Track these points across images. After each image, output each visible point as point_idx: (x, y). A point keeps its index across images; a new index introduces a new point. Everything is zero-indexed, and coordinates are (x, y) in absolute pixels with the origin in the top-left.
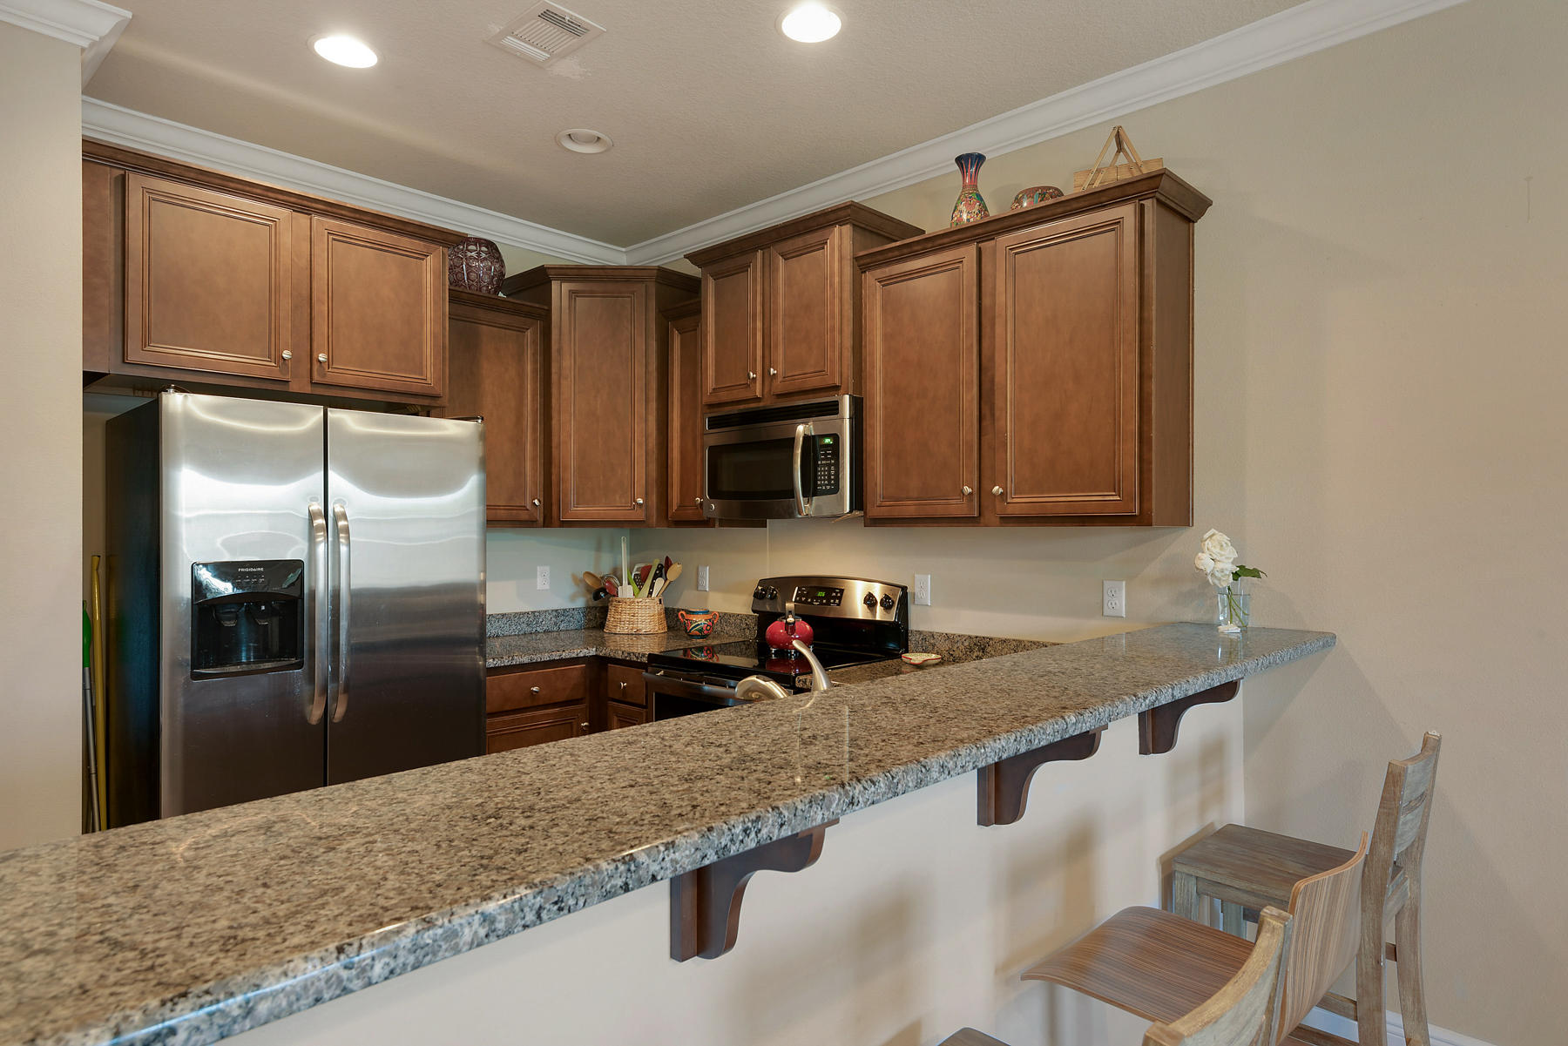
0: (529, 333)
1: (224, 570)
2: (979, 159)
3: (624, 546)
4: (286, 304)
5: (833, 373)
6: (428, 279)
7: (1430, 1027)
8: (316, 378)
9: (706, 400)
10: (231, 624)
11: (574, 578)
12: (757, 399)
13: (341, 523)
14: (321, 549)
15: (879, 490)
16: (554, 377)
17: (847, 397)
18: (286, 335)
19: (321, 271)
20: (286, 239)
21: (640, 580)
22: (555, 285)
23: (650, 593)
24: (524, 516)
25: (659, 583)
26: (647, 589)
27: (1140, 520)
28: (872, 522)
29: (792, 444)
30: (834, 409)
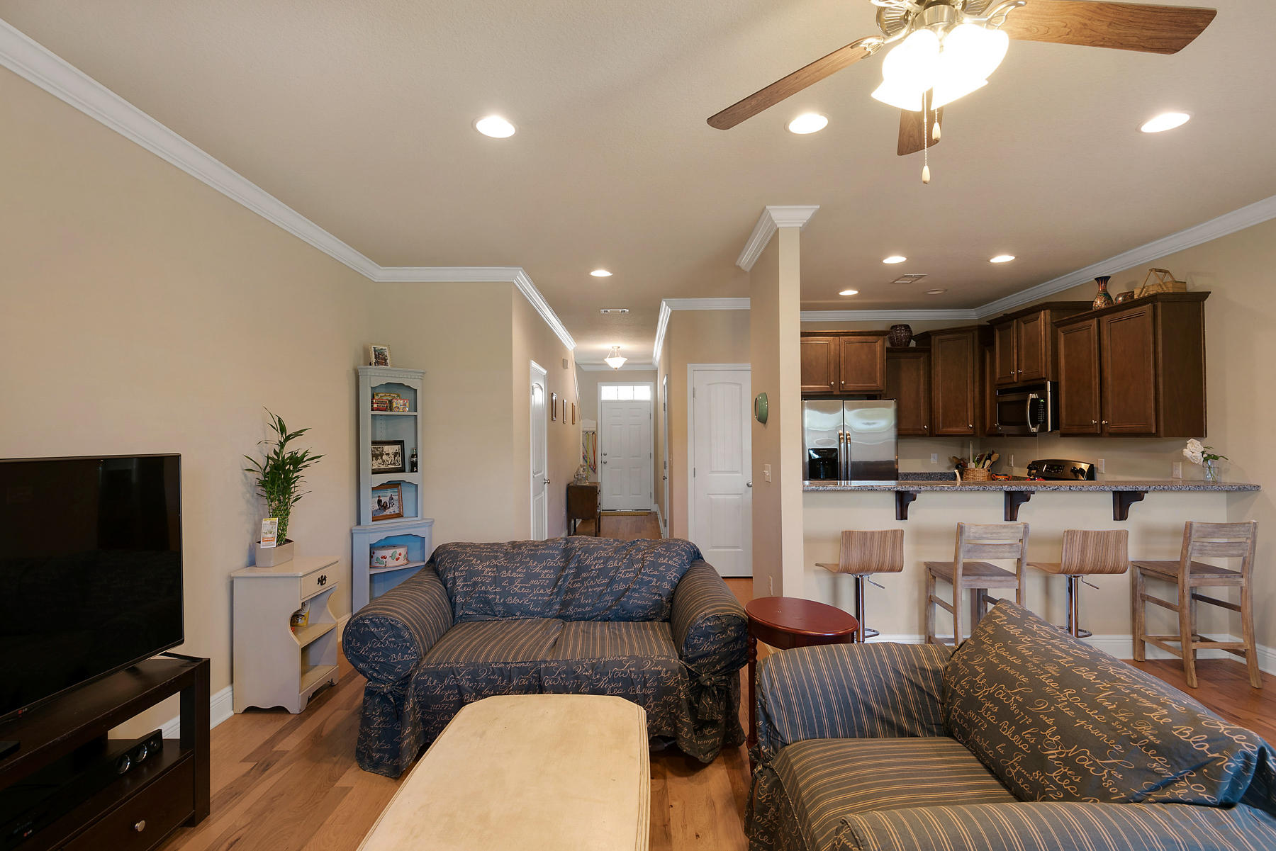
0: (922, 359)
1: (816, 451)
2: (1107, 278)
3: (971, 446)
4: (832, 367)
5: (1042, 372)
6: (878, 349)
7: (1256, 645)
8: (841, 389)
9: (996, 383)
10: (818, 466)
11: (949, 458)
12: (1014, 383)
13: (848, 437)
14: (842, 445)
15: (1064, 422)
16: (933, 376)
17: (1049, 382)
18: (832, 378)
19: (843, 355)
20: (832, 347)
21: (978, 461)
22: (933, 337)
23: (983, 467)
24: (920, 432)
25: (988, 462)
26: (981, 465)
27: (1156, 435)
28: (1063, 435)
29: (1026, 401)
30: (1044, 387)
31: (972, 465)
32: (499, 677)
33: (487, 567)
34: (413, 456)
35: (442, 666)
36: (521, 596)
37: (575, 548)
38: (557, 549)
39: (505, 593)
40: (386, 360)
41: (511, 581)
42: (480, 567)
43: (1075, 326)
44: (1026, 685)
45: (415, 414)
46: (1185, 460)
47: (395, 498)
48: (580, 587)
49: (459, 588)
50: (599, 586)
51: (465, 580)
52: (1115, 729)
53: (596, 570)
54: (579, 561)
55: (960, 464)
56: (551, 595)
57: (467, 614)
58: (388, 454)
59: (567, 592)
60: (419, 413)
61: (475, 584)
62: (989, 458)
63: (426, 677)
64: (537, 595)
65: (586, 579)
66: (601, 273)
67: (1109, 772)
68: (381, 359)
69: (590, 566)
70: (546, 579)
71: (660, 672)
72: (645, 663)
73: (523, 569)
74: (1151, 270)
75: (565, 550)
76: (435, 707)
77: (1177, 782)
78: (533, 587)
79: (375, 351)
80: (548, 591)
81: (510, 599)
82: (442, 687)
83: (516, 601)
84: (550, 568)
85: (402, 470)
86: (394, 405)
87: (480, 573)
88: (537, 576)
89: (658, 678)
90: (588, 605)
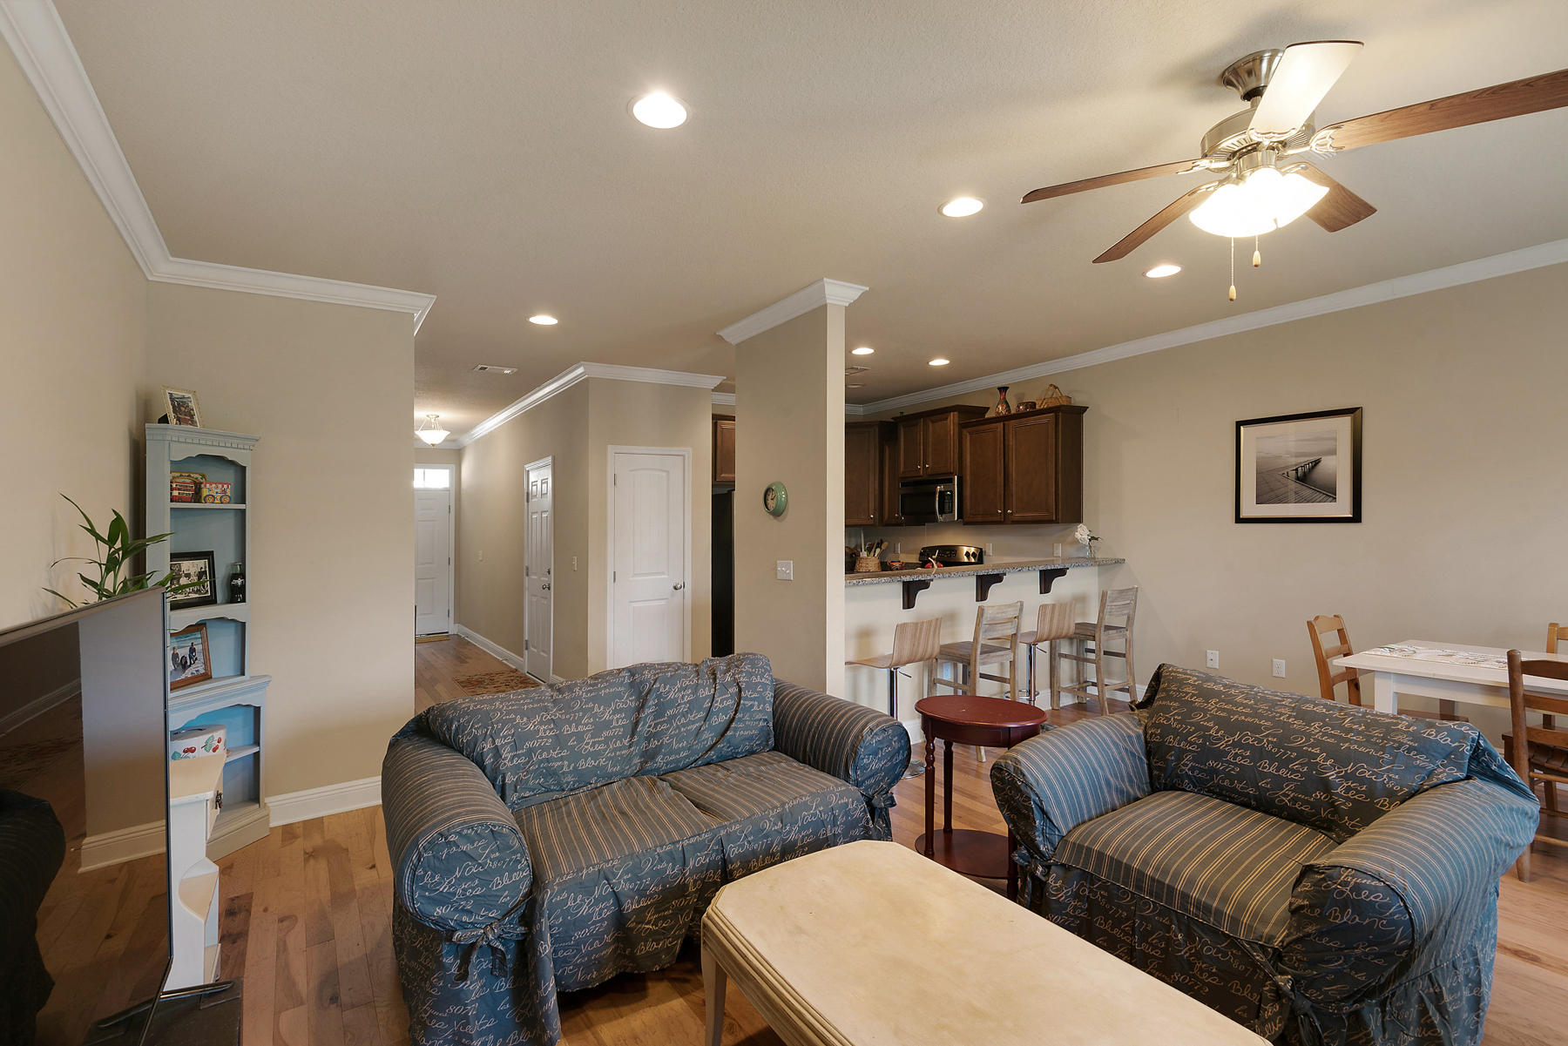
2: (1005, 388)
5: (949, 467)
9: (899, 475)
12: (921, 476)
15: (968, 511)
17: (956, 477)
21: (870, 549)
23: (874, 555)
25: (878, 550)
26: (872, 554)
27: (1056, 522)
28: (966, 524)
29: (934, 494)
30: (951, 481)
31: (864, 554)
32: (668, 863)
33: (541, 723)
34: (235, 576)
35: (585, 872)
36: (596, 755)
37: (648, 680)
38: (621, 684)
39: (575, 756)
40: (192, 416)
41: (580, 737)
42: (531, 727)
43: (982, 428)
44: (1272, 728)
45: (242, 506)
46: (1076, 541)
47: (199, 648)
48: (668, 729)
49: (506, 761)
50: (693, 723)
51: (515, 747)
52: (1376, 744)
53: (685, 703)
54: (659, 697)
55: (854, 553)
56: (630, 746)
57: (523, 798)
58: (188, 576)
59: (648, 739)
60: (248, 506)
61: (531, 751)
62: (879, 545)
63: (565, 895)
64: (615, 750)
65: (674, 717)
66: (544, 320)
67: (1388, 776)
68: (183, 411)
69: (676, 699)
70: (619, 727)
71: (847, 804)
72: (830, 798)
73: (589, 718)
74: (1051, 385)
75: (632, 685)
76: (578, 935)
77: (1436, 770)
78: (607, 741)
79: (172, 399)
80: (626, 742)
81: (582, 762)
82: (589, 903)
83: (591, 763)
84: (620, 711)
85: (211, 601)
86: (205, 492)
87: (533, 735)
88: (607, 725)
89: (846, 812)
90: (683, 749)
